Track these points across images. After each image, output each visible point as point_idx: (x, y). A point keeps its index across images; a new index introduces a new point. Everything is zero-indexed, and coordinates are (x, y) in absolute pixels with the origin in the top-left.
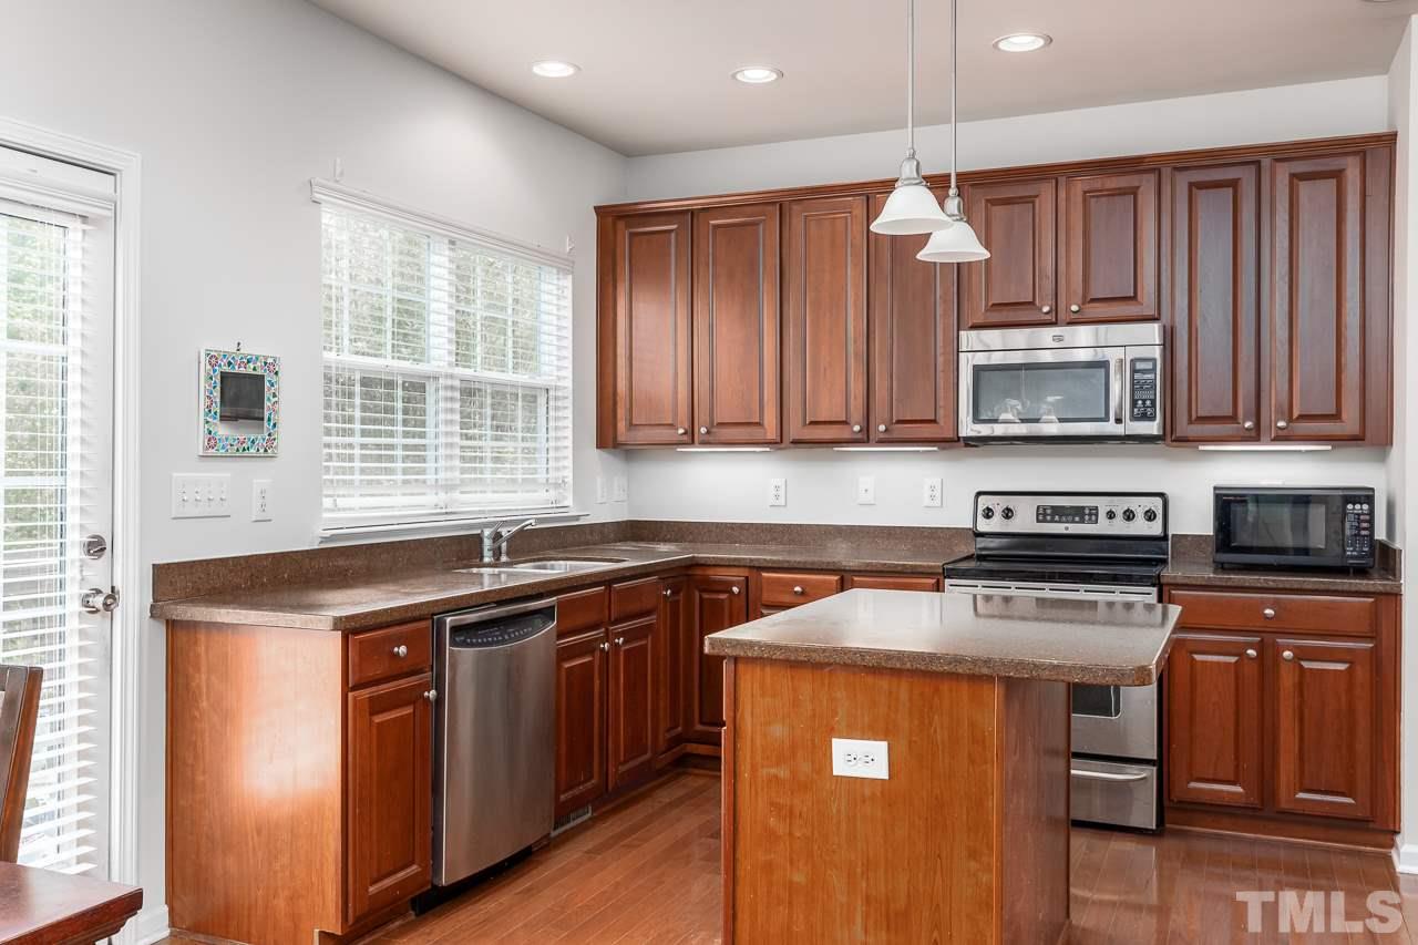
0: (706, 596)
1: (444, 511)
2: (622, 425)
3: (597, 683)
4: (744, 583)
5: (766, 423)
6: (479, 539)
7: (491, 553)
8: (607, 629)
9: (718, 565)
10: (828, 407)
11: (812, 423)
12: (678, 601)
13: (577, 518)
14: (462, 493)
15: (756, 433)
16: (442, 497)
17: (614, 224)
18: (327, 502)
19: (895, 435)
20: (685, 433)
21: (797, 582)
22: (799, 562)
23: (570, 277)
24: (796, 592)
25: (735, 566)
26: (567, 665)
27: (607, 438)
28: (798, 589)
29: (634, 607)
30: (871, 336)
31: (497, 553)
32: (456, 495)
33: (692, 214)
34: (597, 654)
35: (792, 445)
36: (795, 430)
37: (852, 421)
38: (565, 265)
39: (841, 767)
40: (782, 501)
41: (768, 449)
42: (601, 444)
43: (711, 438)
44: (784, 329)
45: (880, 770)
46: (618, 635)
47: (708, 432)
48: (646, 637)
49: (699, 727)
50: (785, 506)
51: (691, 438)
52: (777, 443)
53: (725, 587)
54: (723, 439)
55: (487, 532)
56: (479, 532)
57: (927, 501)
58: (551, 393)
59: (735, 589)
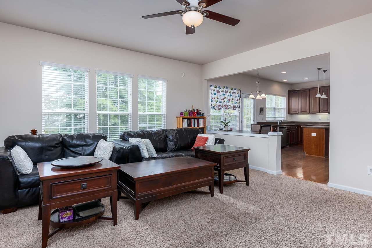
2: (291, 112)
5: (308, 111)
6: (278, 122)
8: (291, 130)
10: (315, 109)
11: (313, 111)
16: (274, 118)
17: (290, 92)
19: (323, 112)
27: (289, 113)
33: (299, 90)
35: (311, 113)
38: (285, 96)
39: (312, 135)
40: (310, 119)
41: (308, 114)
45: (315, 135)
51: (299, 113)
54: (303, 113)
58: (284, 109)
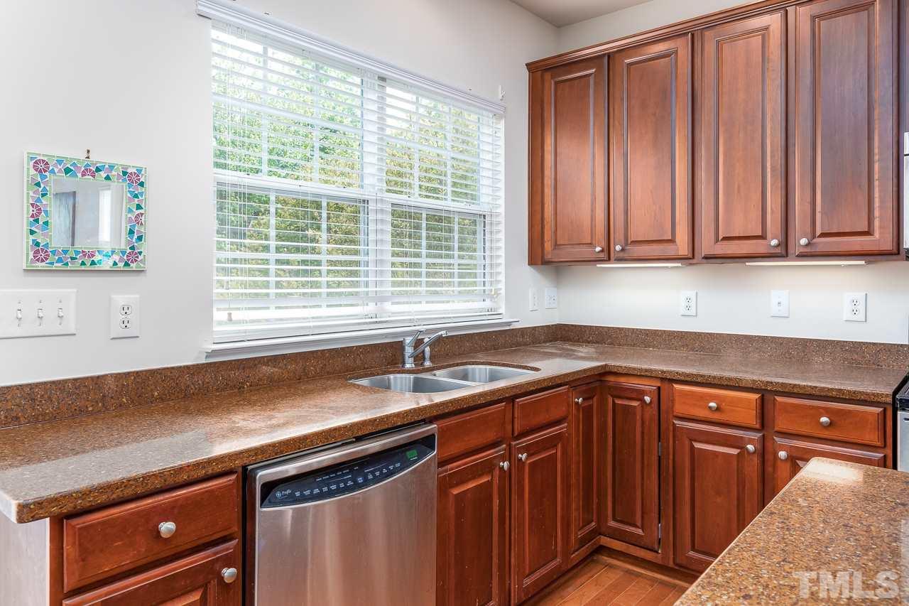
0: (618, 402)
1: (375, 320)
2: (548, 246)
3: (496, 502)
4: (656, 392)
5: (678, 239)
6: (399, 346)
7: (411, 360)
8: (510, 445)
9: (629, 374)
10: (743, 222)
11: (725, 239)
12: (591, 407)
13: (509, 324)
14: (393, 303)
15: (669, 250)
16: (371, 308)
17: (542, 76)
18: (219, 315)
19: (819, 249)
20: (602, 251)
21: (713, 398)
22: (714, 378)
23: (503, 121)
24: (710, 408)
25: (647, 376)
26: (456, 491)
27: (538, 258)
28: (713, 404)
29: (542, 418)
30: (790, 150)
31: (419, 358)
32: (388, 306)
33: (609, 57)
34: (497, 472)
35: (705, 261)
36: (707, 244)
37: (769, 235)
38: (500, 111)
40: (693, 312)
41: (680, 265)
42: (532, 262)
43: (625, 255)
44: (696, 155)
46: (521, 450)
47: (623, 250)
48: (556, 446)
49: (612, 523)
50: (696, 316)
51: (608, 255)
52: (689, 259)
53: (638, 396)
54: (635, 255)
55: (408, 340)
56: (401, 339)
57: (847, 315)
58: (488, 219)
59: (647, 399)
